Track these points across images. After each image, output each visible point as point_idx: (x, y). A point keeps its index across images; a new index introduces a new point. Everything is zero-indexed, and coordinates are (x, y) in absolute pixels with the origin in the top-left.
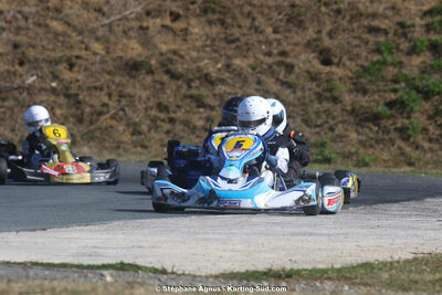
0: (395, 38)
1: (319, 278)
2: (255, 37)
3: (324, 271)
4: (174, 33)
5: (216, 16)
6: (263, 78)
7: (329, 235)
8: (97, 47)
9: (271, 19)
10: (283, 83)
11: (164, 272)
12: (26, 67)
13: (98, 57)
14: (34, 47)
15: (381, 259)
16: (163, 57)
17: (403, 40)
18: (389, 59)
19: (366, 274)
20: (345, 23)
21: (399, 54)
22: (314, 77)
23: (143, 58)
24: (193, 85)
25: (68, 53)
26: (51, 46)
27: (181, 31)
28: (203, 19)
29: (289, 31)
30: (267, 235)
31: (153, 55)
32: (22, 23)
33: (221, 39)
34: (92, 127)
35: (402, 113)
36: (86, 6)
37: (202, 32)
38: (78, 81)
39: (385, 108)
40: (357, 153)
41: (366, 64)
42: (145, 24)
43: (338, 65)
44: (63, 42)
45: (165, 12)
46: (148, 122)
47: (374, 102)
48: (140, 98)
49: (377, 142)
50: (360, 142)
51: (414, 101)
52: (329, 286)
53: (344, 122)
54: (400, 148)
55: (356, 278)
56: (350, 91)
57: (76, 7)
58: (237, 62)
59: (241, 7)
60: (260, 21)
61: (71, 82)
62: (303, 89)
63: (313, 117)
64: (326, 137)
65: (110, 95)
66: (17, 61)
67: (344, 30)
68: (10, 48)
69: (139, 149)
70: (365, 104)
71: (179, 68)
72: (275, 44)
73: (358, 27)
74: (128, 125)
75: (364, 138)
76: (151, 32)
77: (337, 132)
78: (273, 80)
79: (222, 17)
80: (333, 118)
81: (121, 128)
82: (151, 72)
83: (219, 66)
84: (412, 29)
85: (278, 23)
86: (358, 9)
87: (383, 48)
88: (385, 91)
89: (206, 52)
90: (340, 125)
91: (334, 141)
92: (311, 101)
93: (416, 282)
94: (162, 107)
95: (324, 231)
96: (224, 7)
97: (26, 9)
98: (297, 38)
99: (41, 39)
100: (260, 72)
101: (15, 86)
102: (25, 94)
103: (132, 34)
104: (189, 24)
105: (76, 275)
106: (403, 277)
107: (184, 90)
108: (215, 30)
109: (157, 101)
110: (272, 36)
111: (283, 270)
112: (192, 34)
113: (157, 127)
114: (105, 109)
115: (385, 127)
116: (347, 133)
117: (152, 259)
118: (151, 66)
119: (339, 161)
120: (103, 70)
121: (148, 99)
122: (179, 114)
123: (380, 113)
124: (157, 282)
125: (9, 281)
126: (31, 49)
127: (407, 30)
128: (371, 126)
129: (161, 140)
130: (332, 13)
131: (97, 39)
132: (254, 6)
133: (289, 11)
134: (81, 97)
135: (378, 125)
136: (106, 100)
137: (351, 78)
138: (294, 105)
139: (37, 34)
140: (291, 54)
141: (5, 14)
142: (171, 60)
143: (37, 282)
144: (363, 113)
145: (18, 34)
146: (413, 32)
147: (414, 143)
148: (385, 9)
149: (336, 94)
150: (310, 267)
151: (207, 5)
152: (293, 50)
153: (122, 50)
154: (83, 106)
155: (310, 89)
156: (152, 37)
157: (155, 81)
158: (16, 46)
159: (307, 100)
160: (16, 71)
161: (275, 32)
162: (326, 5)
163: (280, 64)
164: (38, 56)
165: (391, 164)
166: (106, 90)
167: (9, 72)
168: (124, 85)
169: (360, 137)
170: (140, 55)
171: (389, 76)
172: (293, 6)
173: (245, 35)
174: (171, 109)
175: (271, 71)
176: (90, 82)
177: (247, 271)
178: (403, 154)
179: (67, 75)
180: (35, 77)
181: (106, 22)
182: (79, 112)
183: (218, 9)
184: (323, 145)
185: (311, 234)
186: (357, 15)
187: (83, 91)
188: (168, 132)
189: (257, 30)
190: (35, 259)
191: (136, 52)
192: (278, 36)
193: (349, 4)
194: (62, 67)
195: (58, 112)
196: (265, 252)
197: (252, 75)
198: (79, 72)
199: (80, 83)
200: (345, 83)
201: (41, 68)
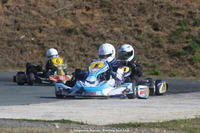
0: (188, 19)
1: (153, 127)
2: (124, 18)
3: (155, 124)
4: (87, 16)
5: (106, 9)
6: (127, 36)
7: (157, 107)
8: (52, 22)
9: (131, 10)
10: (136, 39)
11: (82, 124)
12: (20, 31)
13: (53, 27)
14: (24, 22)
15: (181, 118)
16: (82, 27)
17: (191, 19)
18: (185, 28)
19: (174, 125)
20: (165, 12)
21: (189, 26)
22: (150, 36)
24: (96, 39)
25: (39, 25)
26: (31, 22)
27: (91, 15)
28: (101, 10)
29: (140, 15)
30: (129, 107)
31: (78, 26)
32: (18, 11)
33: (108, 19)
35: (190, 52)
36: (47, 4)
37: (100, 16)
38: (43, 37)
39: (183, 50)
40: (170, 70)
41: (174, 30)
42: (74, 12)
43: (161, 30)
44: (37, 20)
45: (83, 6)
46: (75, 56)
47: (177, 47)
48: (72, 45)
49: (179, 65)
50: (171, 65)
51: (196, 47)
52: (157, 130)
53: (164, 56)
54: (189, 68)
55: (169, 127)
56: (167, 42)
57: (43, 4)
58: (116, 29)
59: (117, 4)
60: (126, 11)
61: (41, 38)
62: (146, 42)
63: (150, 54)
64: (156, 63)
65: (58, 44)
66: (16, 28)
67: (164, 15)
68: (13, 22)
69: (71, 68)
70: (173, 48)
71: (90, 32)
72: (133, 21)
73: (171, 14)
74: (66, 58)
75: (173, 64)
76: (77, 16)
77: (161, 61)
78: (132, 37)
79: (109, 9)
80: (159, 55)
82: (76, 34)
83: (108, 31)
84: (195, 14)
85: (134, 12)
86: (170, 5)
87: (182, 23)
88: (183, 43)
89: (101, 24)
90: (162, 58)
91: (159, 65)
92: (149, 47)
93: (197, 129)
94: (82, 50)
95: (155, 106)
96: (110, 4)
97: (20, 5)
98: (143, 19)
99: (27, 19)
100: (126, 34)
101: (15, 40)
102: (20, 43)
103: (68, 16)
104: (94, 12)
105: (43, 125)
106: (191, 126)
107: (92, 42)
108: (106, 15)
109: (79, 46)
110: (132, 18)
111: (136, 123)
112: (95, 17)
113: (79, 59)
115: (183, 59)
116: (165, 61)
117: (77, 118)
118: (77, 31)
119: (162, 74)
120: (55, 32)
121: (76, 46)
122: (89, 53)
123: (180, 53)
124: (79, 128)
125: (13, 127)
126: (22, 23)
127: (193, 15)
128: (176, 58)
129: (81, 64)
130: (159, 8)
131: (52, 19)
132: (124, 4)
133: (139, 6)
134: (45, 45)
135: (179, 58)
136: (56, 46)
137: (167, 37)
138: (141, 49)
139: (25, 16)
140: (140, 26)
141: (11, 7)
142: (86, 28)
143: (25, 128)
144: (173, 52)
145: (16, 16)
146: (195, 16)
147: (196, 66)
148: (183, 5)
149: (160, 44)
150: (148, 122)
151: (102, 3)
152: (141, 24)
153: (64, 24)
154: (46, 49)
156: (77, 18)
157: (78, 38)
158: (16, 22)
159: (147, 46)
160: (16, 33)
161: (133, 15)
162: (156, 3)
163: (135, 30)
164: (26, 26)
165: (185, 75)
166: (56, 42)
167: (12, 33)
168: (64, 39)
169: (171, 63)
170: (72, 26)
171: (185, 36)
172: (141, 4)
173: (119, 17)
174: (86, 50)
175: (131, 33)
176: (49, 38)
177: (120, 124)
178: (191, 71)
179: (39, 35)
180: (24, 36)
181: (57, 11)
182: (44, 51)
183: (107, 5)
184: (154, 67)
185: (149, 107)
186: (170, 8)
187: (46, 42)
188: (84, 61)
189: (125, 15)
190: (24, 118)
191: (70, 25)
192: (134, 18)
193: (167, 3)
194: (37, 31)
195: (35, 51)
196: (129, 115)
197: (122, 35)
198: (44, 33)
199: (45, 39)
200: (164, 39)
201: (27, 32)
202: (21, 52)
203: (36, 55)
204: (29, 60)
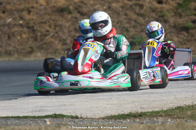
1: (156, 116)
3: (158, 112)
6: (128, 12)
8: (42, 2)
10: (139, 14)
11: (77, 117)
12: (6, 14)
13: (43, 7)
14: (9, 3)
15: (187, 104)
16: (76, 5)
22: (154, 10)
23: (65, 6)
25: (27, 5)
26: (18, 3)
31: (71, 4)
34: (41, 43)
38: (33, 19)
41: (181, 2)
43: (166, 3)
46: (70, 39)
47: (185, 21)
48: (65, 27)
49: (188, 41)
50: (179, 42)
52: (160, 119)
55: (175, 115)
56: (172, 16)
58: (114, 5)
61: (29, 21)
62: (149, 17)
65: (50, 26)
66: (1, 11)
70: (181, 23)
71: (85, 10)
74: (60, 41)
75: (181, 40)
77: (167, 38)
78: (133, 13)
81: (57, 42)
82: (70, 13)
83: (105, 7)
88: (191, 15)
90: (168, 34)
94: (76, 30)
100: (126, 10)
101: (1, 24)
102: (6, 28)
105: (32, 122)
109: (74, 27)
111: (137, 113)
114: (48, 33)
115: (192, 34)
117: (70, 111)
118: (70, 10)
120: (46, 13)
121: (70, 26)
123: (188, 27)
124: (73, 123)
126: (8, 5)
128: (185, 33)
134: (35, 28)
135: (188, 33)
136: (48, 28)
137: (173, 10)
142: (79, 6)
143: (11, 127)
149: (165, 18)
150: (150, 110)
153: (55, 3)
154: (36, 32)
155: (152, 17)
157: (72, 17)
158: (1, 3)
160: (1, 16)
163: (136, 5)
164: (12, 8)
166: (48, 24)
168: (57, 20)
170: (64, 5)
171: (193, 7)
175: (131, 8)
176: (39, 20)
177: (119, 115)
179: (27, 17)
180: (11, 19)
182: (35, 35)
185: (152, 93)
187: (36, 24)
191: (62, 3)
194: (25, 13)
195: (24, 36)
196: (128, 104)
197: (122, 11)
198: (33, 15)
199: (34, 21)
200: (170, 12)
201: (14, 14)
202: (9, 37)
203: (26, 40)
204: (18, 45)
